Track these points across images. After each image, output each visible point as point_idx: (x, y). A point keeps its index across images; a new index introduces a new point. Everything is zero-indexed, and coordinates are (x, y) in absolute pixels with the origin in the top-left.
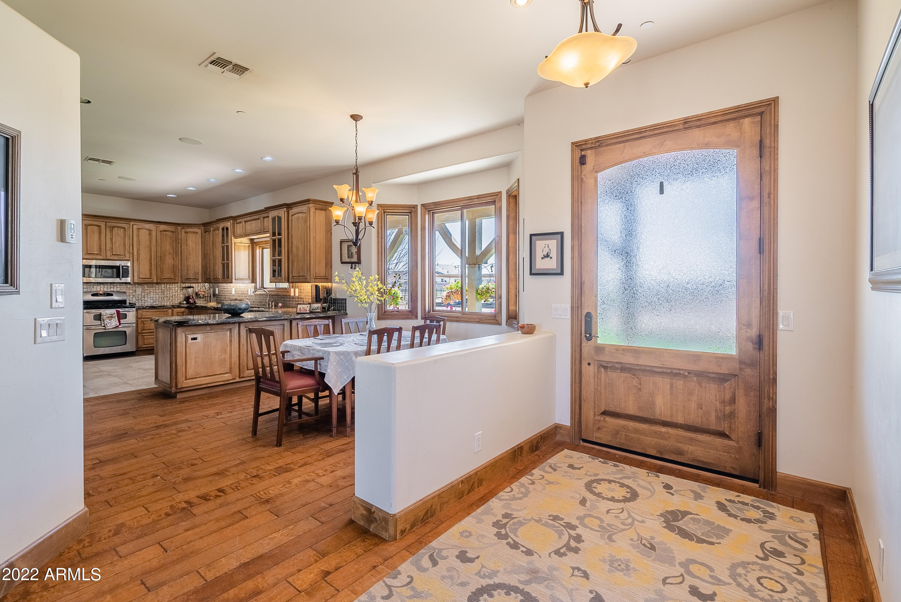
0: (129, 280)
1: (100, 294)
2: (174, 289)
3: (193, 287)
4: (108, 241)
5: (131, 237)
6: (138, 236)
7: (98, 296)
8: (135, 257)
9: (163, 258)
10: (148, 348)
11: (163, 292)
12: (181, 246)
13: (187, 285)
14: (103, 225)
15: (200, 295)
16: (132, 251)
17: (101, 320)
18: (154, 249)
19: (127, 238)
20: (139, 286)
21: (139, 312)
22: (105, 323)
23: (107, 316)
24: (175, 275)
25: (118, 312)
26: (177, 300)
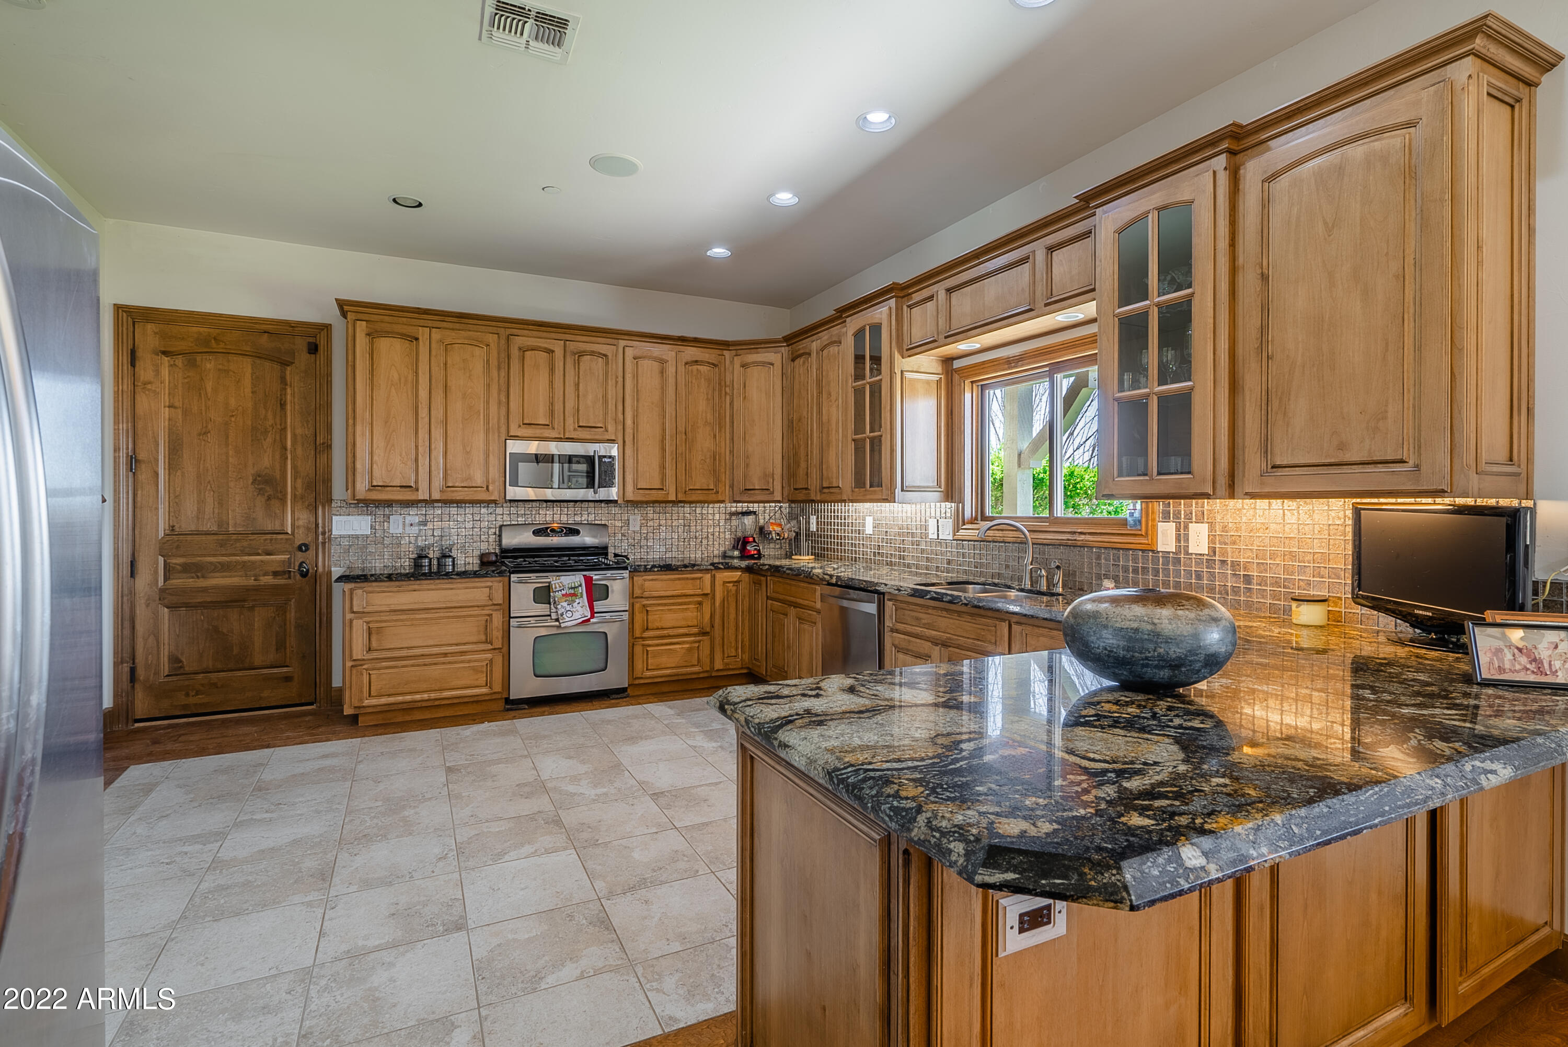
0: (613, 493)
1: (553, 530)
2: (710, 517)
3: (754, 513)
4: (570, 390)
5: (620, 379)
6: (636, 376)
7: (548, 535)
8: (629, 431)
9: (690, 435)
10: (656, 680)
11: (687, 526)
12: (732, 403)
13: (743, 507)
14: (558, 347)
15: (771, 532)
16: (621, 416)
17: (550, 603)
18: (670, 410)
19: (611, 383)
20: (636, 511)
21: (638, 580)
22: (559, 612)
23: (563, 592)
24: (717, 481)
25: (588, 580)
26: (717, 546)
